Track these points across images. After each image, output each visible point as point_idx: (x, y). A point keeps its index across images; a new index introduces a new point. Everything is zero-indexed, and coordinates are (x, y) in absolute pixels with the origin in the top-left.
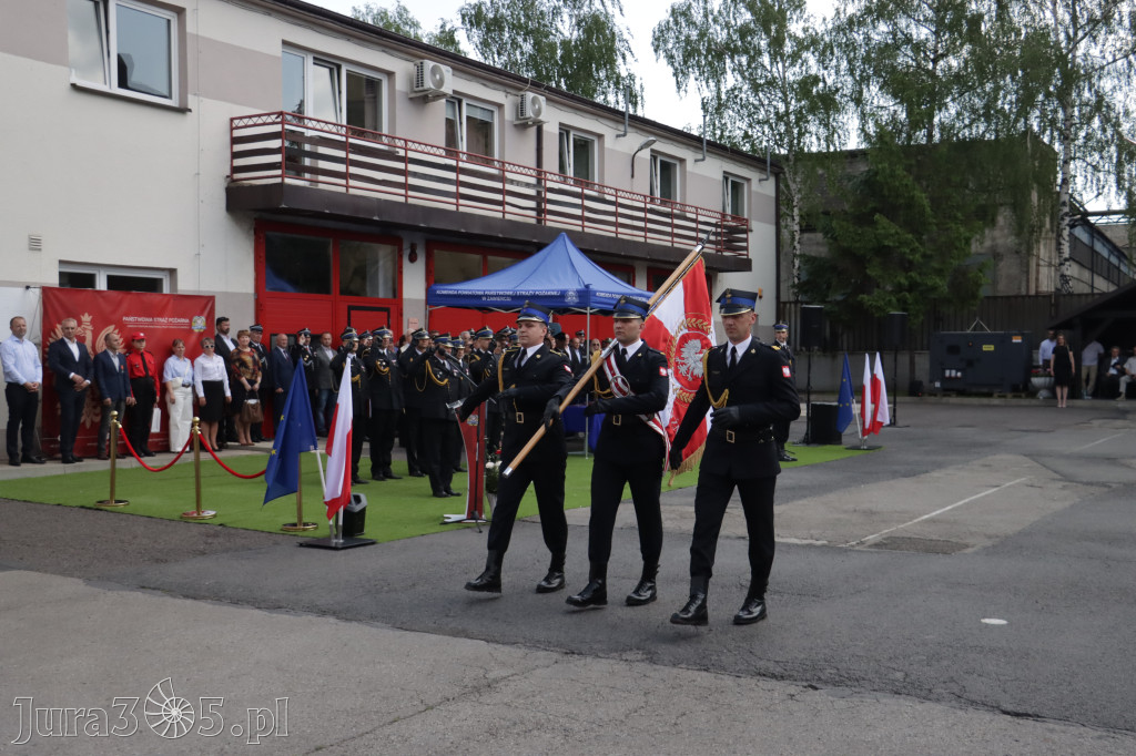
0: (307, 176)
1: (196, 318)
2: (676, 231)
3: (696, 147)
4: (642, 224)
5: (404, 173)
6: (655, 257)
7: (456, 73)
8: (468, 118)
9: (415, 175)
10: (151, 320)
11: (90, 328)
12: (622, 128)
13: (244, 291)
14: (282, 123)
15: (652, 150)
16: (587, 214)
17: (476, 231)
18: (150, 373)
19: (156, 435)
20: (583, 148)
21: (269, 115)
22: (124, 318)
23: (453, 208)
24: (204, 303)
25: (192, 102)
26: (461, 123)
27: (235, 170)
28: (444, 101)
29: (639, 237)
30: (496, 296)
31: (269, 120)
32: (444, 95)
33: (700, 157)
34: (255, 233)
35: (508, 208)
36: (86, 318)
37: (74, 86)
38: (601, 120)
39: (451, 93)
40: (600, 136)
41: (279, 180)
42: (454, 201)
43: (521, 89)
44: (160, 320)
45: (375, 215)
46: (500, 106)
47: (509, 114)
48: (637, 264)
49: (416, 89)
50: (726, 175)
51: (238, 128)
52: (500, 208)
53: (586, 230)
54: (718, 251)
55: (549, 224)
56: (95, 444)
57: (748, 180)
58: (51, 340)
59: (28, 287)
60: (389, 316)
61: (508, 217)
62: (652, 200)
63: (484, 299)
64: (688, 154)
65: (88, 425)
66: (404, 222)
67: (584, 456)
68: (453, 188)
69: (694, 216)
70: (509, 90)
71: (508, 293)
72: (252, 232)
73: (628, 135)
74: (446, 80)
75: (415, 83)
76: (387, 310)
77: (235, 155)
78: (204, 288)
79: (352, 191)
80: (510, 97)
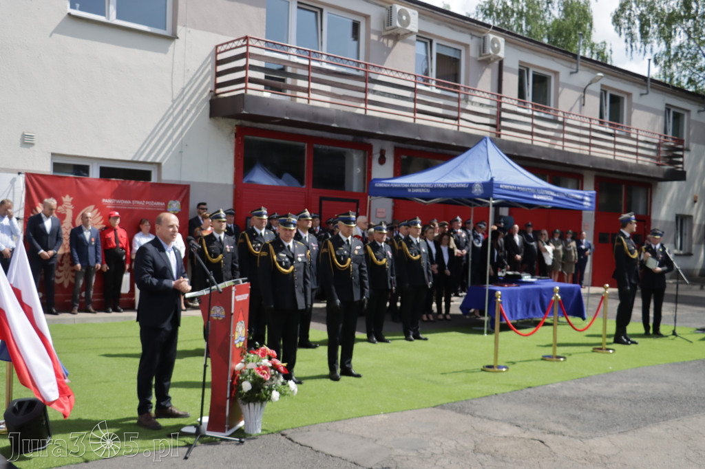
0: (289, 92)
1: (171, 202)
2: (618, 147)
3: (642, 84)
4: (587, 140)
5: (365, 91)
6: (598, 167)
7: (422, 16)
8: (438, 55)
9: (374, 92)
10: (130, 202)
11: (71, 207)
12: (574, 66)
13: (223, 182)
14: (247, 45)
15: (602, 85)
16: (536, 130)
17: (431, 139)
18: (120, 245)
19: (125, 295)
20: (541, 81)
21: (239, 40)
22: (104, 200)
23: (411, 120)
24: (181, 191)
25: (181, 31)
26: (431, 58)
27: (218, 86)
28: (413, 38)
29: (585, 150)
30: (419, 188)
31: (239, 44)
32: (411, 33)
33: (645, 92)
34: (236, 136)
35: (462, 122)
36: (67, 199)
37: (69, 14)
38: (556, 59)
39: (417, 31)
40: (556, 73)
41: (243, 91)
42: (412, 115)
43: (483, 33)
44: (138, 202)
45: (333, 123)
46: (467, 46)
47: (473, 52)
48: (586, 173)
49: (387, 28)
50: (668, 108)
51: (221, 52)
52: (457, 123)
53: (535, 143)
54: (658, 165)
55: (503, 137)
56: (70, 301)
57: (688, 111)
58: (32, 215)
59: (19, 173)
60: (358, 207)
61: (462, 129)
62: (602, 123)
63: (409, 190)
64: (635, 91)
65: (66, 285)
66: (362, 129)
67: (482, 332)
68: (411, 105)
69: (634, 136)
70: (473, 33)
71: (427, 186)
72: (233, 136)
73: (580, 72)
74: (412, 21)
75: (386, 23)
76: (357, 202)
77: (219, 74)
78: (184, 179)
79: (312, 103)
80: (475, 39)
